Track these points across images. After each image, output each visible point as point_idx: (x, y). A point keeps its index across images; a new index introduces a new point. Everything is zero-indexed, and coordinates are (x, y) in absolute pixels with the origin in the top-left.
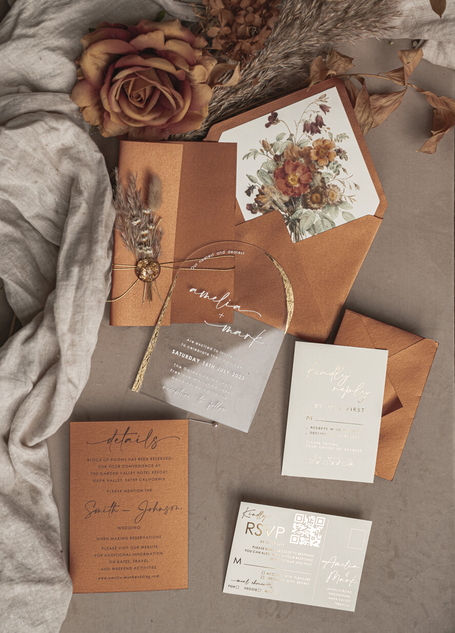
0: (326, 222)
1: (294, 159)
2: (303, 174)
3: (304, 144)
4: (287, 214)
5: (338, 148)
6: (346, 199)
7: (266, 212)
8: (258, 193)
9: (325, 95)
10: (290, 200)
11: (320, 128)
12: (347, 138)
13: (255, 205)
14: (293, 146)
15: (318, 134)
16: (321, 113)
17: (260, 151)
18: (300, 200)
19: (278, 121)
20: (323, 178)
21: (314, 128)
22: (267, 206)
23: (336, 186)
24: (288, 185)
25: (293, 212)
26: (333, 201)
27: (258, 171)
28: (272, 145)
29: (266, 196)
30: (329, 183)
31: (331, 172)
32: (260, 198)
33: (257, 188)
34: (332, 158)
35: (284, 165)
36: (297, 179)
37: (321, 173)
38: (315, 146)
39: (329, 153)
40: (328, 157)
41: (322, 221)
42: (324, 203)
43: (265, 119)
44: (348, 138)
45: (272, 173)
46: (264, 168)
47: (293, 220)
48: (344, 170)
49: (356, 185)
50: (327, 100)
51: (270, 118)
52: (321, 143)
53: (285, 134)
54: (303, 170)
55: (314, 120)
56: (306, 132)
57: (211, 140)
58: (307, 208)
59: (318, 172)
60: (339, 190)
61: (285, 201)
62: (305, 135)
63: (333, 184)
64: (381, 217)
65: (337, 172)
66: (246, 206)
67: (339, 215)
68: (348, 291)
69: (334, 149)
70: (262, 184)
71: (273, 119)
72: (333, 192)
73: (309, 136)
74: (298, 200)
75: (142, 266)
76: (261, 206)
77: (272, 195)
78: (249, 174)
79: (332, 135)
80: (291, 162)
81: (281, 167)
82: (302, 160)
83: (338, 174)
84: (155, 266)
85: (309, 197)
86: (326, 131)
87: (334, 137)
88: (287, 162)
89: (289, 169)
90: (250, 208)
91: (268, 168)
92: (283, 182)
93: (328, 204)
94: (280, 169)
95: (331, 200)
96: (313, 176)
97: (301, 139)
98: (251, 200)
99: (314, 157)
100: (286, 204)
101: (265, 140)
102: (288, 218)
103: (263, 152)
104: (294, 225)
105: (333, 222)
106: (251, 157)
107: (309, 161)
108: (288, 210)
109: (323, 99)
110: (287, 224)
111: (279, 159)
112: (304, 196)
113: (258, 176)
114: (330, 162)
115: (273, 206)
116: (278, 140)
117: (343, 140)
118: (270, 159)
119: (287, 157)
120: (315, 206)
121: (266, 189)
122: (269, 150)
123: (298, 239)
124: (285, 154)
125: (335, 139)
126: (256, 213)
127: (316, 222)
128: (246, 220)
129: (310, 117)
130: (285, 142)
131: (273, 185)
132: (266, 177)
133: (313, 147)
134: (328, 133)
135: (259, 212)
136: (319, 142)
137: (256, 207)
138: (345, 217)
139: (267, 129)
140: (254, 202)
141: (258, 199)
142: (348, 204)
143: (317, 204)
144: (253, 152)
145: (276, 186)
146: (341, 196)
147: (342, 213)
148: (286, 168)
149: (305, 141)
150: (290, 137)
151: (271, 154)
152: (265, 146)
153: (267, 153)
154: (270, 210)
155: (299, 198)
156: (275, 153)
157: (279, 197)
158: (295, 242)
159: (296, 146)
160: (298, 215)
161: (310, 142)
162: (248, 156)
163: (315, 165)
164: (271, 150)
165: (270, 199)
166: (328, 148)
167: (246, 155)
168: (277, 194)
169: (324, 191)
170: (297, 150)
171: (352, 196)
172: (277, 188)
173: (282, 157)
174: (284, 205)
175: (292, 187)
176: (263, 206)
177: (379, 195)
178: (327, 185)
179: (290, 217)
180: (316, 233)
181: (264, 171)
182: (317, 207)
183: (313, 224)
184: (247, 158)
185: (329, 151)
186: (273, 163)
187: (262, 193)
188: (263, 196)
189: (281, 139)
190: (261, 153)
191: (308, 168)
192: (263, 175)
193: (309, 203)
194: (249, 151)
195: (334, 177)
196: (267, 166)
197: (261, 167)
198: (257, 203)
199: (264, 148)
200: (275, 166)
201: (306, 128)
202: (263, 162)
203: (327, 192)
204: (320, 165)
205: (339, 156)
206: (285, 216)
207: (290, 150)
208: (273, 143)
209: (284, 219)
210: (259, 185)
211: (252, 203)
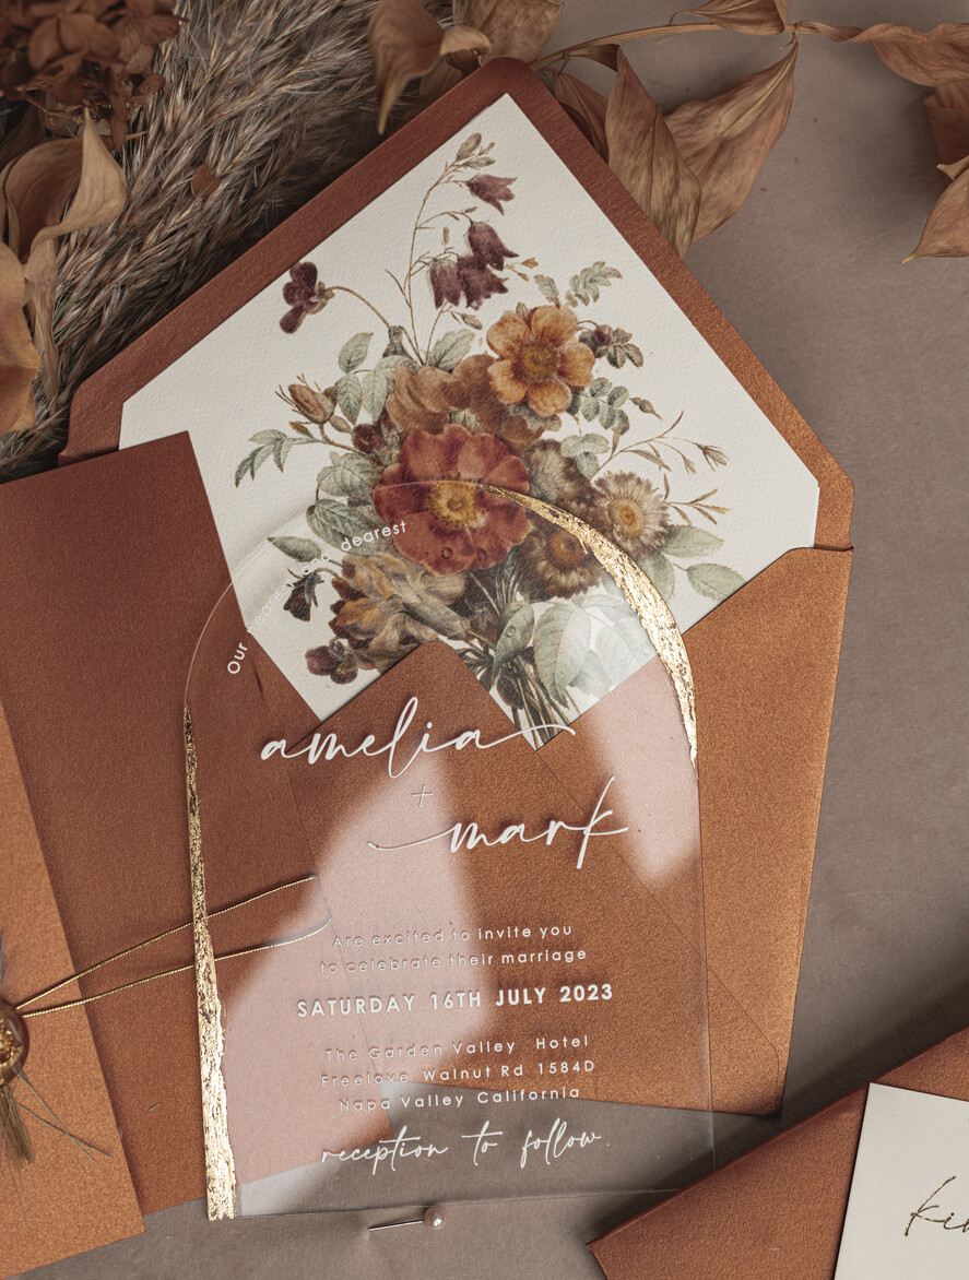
1: (435, 424)
2: (490, 468)
3: (455, 352)
4: (475, 642)
5: (593, 328)
6: (684, 516)
7: (391, 661)
8: (336, 597)
9: (478, 139)
10: (470, 585)
11: (496, 273)
12: (612, 280)
13: (341, 647)
14: (413, 373)
15: (495, 296)
16: (484, 213)
17: (292, 433)
18: (507, 572)
19: (325, 294)
20: (571, 462)
21: (475, 277)
22: (389, 635)
23: (631, 476)
24: (443, 531)
25: (496, 629)
26: (635, 537)
27: (311, 510)
28: (332, 394)
29: (372, 597)
30: (600, 475)
31: (595, 427)
32: (352, 615)
33: (327, 578)
34: (580, 372)
35: (403, 459)
36: (471, 502)
37: (556, 446)
38: (499, 346)
39: (564, 358)
40: (562, 373)
41: (620, 629)
44: (619, 276)
45: (365, 503)
46: (327, 491)
47: (507, 659)
48: (643, 406)
49: (706, 450)
50: (491, 155)
51: (289, 293)
52: (518, 330)
53: (368, 336)
54: (483, 452)
55: (463, 249)
56: (447, 305)
57: (91, 448)
58: (544, 597)
59: (545, 445)
60: (648, 487)
61: (450, 597)
62: (447, 316)
63: (616, 471)
64: (845, 542)
66: (304, 662)
67: (677, 586)
68: (805, 866)
69: (577, 335)
70: (338, 554)
71: (306, 293)
72: (625, 503)
73: (464, 317)
74: (502, 576)
76: (364, 644)
77: (393, 587)
78: (278, 534)
79: (551, 282)
80: (428, 435)
81: (393, 468)
82: (468, 417)
83: (624, 430)
85: (538, 549)
86: (524, 277)
87: (564, 288)
88: (410, 443)
89: (427, 463)
90: (324, 662)
91: (344, 489)
92: (421, 521)
94: (392, 476)
95: (626, 537)
96: (528, 459)
97: (439, 335)
98: (319, 631)
99: (508, 390)
100: (460, 605)
101: (298, 382)
102: (484, 659)
103: (305, 431)
104: (515, 676)
106: (267, 467)
107: (498, 416)
108: (474, 626)
109: (473, 157)
110: (486, 683)
111: (375, 438)
112: (520, 552)
113: (316, 532)
114: (577, 391)
115: (413, 629)
116: (349, 365)
117: (602, 289)
118: (344, 452)
119: (404, 423)
120: (574, 578)
121: (362, 573)
122: (328, 417)
123: (550, 726)
124: (393, 412)
125: (569, 297)
126: (353, 676)
127: (600, 640)
128: (322, 717)
129: (446, 240)
130: (380, 366)
131: (383, 547)
132: (347, 524)
133: (492, 354)
134: (532, 279)
135: (363, 668)
136: (510, 326)
137: (346, 653)
138: (702, 585)
139: (290, 336)
140: (334, 635)
141: (345, 621)
142: (699, 530)
143: (579, 569)
144: (267, 445)
145: (399, 549)
146: (665, 508)
147: (686, 573)
148: (416, 466)
149: (453, 339)
150: (392, 343)
151: (340, 430)
152: (307, 405)
153: (322, 433)
154: (403, 647)
155: (501, 567)
156: (354, 421)
157: (424, 586)
158: (541, 744)
159: (427, 370)
160: (518, 635)
161: (477, 337)
162: (252, 465)
163: (524, 422)
164: (335, 414)
165: (392, 605)
166: (553, 341)
167: (243, 464)
168: (414, 579)
169: (592, 509)
170: (437, 384)
171: (703, 498)
172: (403, 553)
173: (384, 430)
174: (453, 614)
175: (463, 530)
176: (371, 639)
177: (810, 461)
178: (593, 483)
179: (491, 652)
180: (610, 683)
181: (335, 504)
182: (583, 579)
183: (591, 652)
184: (253, 475)
185: (558, 350)
186: (357, 461)
187: (353, 590)
188: (361, 601)
189: (361, 360)
190: (300, 436)
191: (502, 440)
192: (335, 522)
193: (548, 576)
194: (251, 443)
195: (611, 445)
196: (339, 479)
197: (317, 492)
198: (347, 636)
199: (303, 413)
200: (368, 472)
201: (445, 286)
202: (319, 471)
203: (603, 510)
204: (545, 415)
205: (604, 359)
206: (469, 654)
207: (410, 393)
208: (333, 385)
209: (470, 665)
210: (331, 566)
211: (326, 644)
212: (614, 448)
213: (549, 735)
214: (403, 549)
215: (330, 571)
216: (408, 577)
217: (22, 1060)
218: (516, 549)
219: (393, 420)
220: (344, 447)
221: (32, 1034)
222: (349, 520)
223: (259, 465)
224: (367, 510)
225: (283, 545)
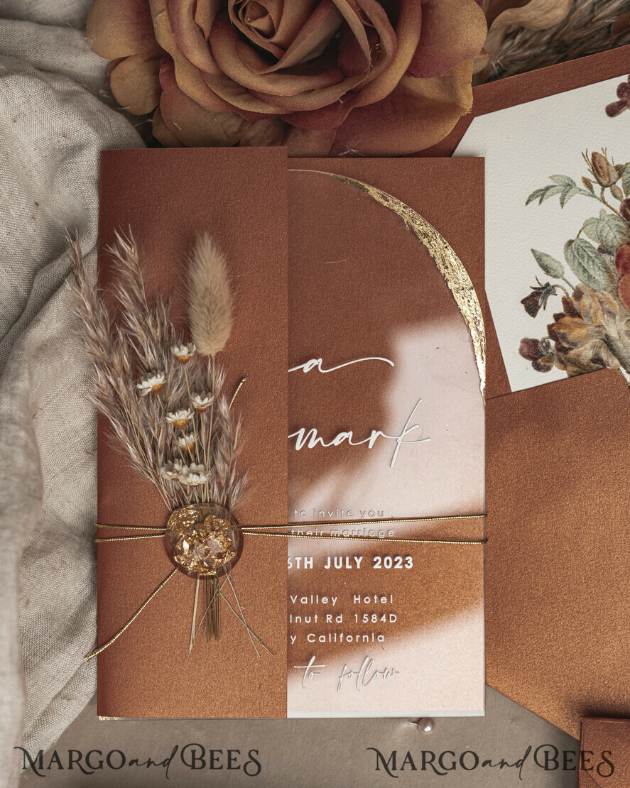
7: (580, 370)
8: (560, 309)
13: (548, 345)
17: (581, 185)
22: (586, 352)
27: (570, 242)
28: (620, 170)
29: (586, 320)
32: (566, 326)
33: (560, 293)
43: (607, 91)
45: (610, 253)
46: (587, 234)
51: (622, 90)
66: (518, 345)
70: (576, 282)
75: (179, 526)
76: (565, 351)
77: (603, 320)
78: (540, 249)
84: (220, 529)
90: (532, 351)
91: (599, 238)
98: (538, 328)
101: (600, 152)
103: (590, 187)
106: (553, 200)
113: (567, 259)
115: (604, 355)
118: (610, 212)
121: (586, 301)
122: (611, 184)
126: (548, 369)
128: (513, 391)
131: (610, 289)
132: (591, 263)
135: (558, 367)
137: (550, 351)
139: (609, 119)
140: (547, 335)
141: (559, 329)
144: (560, 185)
145: (620, 295)
151: (615, 196)
152: (600, 170)
153: (602, 193)
154: (592, 364)
156: (627, 194)
157: (626, 329)
162: (543, 195)
164: (617, 184)
165: (597, 332)
167: (537, 191)
168: (621, 320)
172: (621, 299)
176: (572, 349)
181: (588, 245)
184: (541, 201)
186: (617, 223)
187: (575, 310)
188: (577, 320)
190: (585, 189)
192: (583, 258)
194: (550, 180)
196: (599, 229)
197: (580, 232)
198: (556, 339)
199: (594, 174)
200: (622, 233)
202: (588, 218)
208: (624, 164)
210: (567, 287)
211: (539, 338)
214: (623, 296)
215: (564, 290)
216: (617, 317)
217: (234, 563)
220: (613, 209)
221: (245, 547)
222: (593, 261)
223: (549, 197)
224: (609, 259)
225: (540, 259)
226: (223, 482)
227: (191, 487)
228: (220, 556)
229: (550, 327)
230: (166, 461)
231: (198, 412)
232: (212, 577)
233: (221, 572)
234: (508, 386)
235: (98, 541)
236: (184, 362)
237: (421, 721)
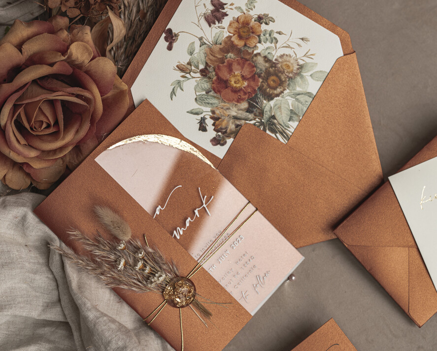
0: (302, 98)
1: (222, 61)
2: (242, 68)
3: (220, 38)
4: (257, 119)
5: (257, 16)
6: (303, 60)
7: (235, 134)
8: (212, 122)
10: (249, 103)
11: (223, 11)
13: (219, 135)
14: (210, 49)
15: (225, 18)
17: (182, 79)
18: (259, 96)
19: (177, 35)
20: (265, 57)
21: (217, 14)
22: (232, 127)
23: (284, 54)
24: (236, 91)
25: (261, 114)
26: (292, 72)
27: (196, 99)
28: (189, 64)
29: (223, 118)
30: (275, 58)
31: (268, 44)
32: (219, 125)
33: (208, 117)
34: (258, 30)
35: (217, 75)
36: (241, 79)
37: (259, 54)
38: (232, 31)
39: (252, 28)
40: (253, 33)
41: (297, 100)
42: (285, 81)
43: (162, 43)
45: (211, 91)
46: (199, 92)
47: (268, 121)
48: (280, 33)
49: (302, 39)
51: (166, 39)
52: (236, 25)
53: (193, 43)
54: (239, 64)
55: (211, 8)
56: (213, 25)
58: (272, 99)
60: (290, 56)
61: (245, 109)
62: (214, 29)
63: (279, 55)
64: (352, 51)
65: (274, 41)
66: (210, 144)
67: (309, 81)
68: (374, 148)
69: (253, 20)
70: (209, 109)
71: (171, 37)
72: (285, 63)
73: (219, 27)
74: (258, 98)
75: (170, 296)
76: (226, 132)
77: (228, 112)
78: (189, 110)
79: (240, 8)
80: (221, 65)
81: (215, 78)
82: (231, 55)
83: (277, 42)
84: (182, 284)
85: (265, 86)
86: (232, 9)
87: (244, 8)
88: (217, 69)
89: (224, 74)
90: (216, 141)
91: (203, 90)
92: (228, 91)
93: (290, 78)
94: (216, 80)
95: (289, 73)
96: (252, 61)
97: (213, 35)
98: (211, 133)
99: (239, 43)
100: (248, 110)
101: (178, 64)
102: (262, 123)
103: (186, 77)
104: (272, 125)
105: (309, 93)
106: (178, 91)
107: (238, 51)
108: (255, 115)
110: (265, 130)
111: (206, 71)
112: (260, 88)
113: (200, 105)
114: (259, 36)
115: (238, 122)
116: (191, 53)
117: (255, 4)
118: (198, 79)
119: (213, 64)
120: (279, 90)
121: (217, 112)
122: (191, 71)
123: (287, 136)
124: (209, 62)
125: (247, 10)
126: (225, 142)
127: (292, 106)
128: (222, 158)
129: (205, 7)
130: (200, 50)
131: (221, 102)
133: (231, 35)
134: (234, 9)
135: (228, 139)
136: (233, 25)
137: (221, 136)
138: (316, 79)
139: (171, 51)
140: (216, 133)
141: (218, 127)
142: (309, 63)
143: (279, 87)
144: (176, 85)
145: (225, 101)
146: (297, 60)
147: (310, 77)
148: (220, 75)
149: (218, 35)
150: (201, 42)
151: (195, 73)
152: (183, 69)
153: (191, 76)
154: (237, 128)
155: (256, 95)
156: (198, 69)
157: (237, 109)
158: (287, 142)
159: (214, 46)
160: (269, 113)
161: (225, 31)
162: (174, 93)
163: (247, 51)
164: (192, 69)
165: (229, 118)
166: (247, 24)
167: (171, 93)
168: (233, 108)
169: (276, 68)
170: (218, 49)
171: (307, 53)
172: (227, 102)
173: (208, 68)
174: (248, 114)
175: (241, 89)
176: (227, 130)
177: (333, 31)
178: (274, 60)
179: (263, 121)
180: (300, 116)
181: (202, 95)
182: (281, 90)
183: (291, 110)
184: (175, 95)
185: (249, 26)
186: (204, 80)
187: (217, 118)
188: (220, 120)
189: (194, 50)
190: (185, 79)
191: (243, 58)
192: (204, 100)
193: (271, 92)
194: (171, 86)
195: (275, 48)
196: (200, 87)
197: (196, 93)
198: (220, 131)
199: (183, 72)
200: (208, 82)
201: (210, 21)
202: (194, 87)
203: (279, 67)
204: (253, 46)
205: (263, 24)
206: (257, 124)
207: (211, 55)
208: (189, 61)
209: (258, 127)
210: (208, 113)
211: (215, 136)
212: (276, 48)
213: (288, 138)
215: (208, 115)
216: (231, 108)
217: (195, 290)
218: (259, 88)
219: (210, 64)
220: (199, 77)
221: (193, 281)
222: (208, 98)
223: (176, 92)
224: (212, 93)
225: (191, 112)
226: (169, 270)
227: (162, 282)
228: (190, 292)
229: (214, 130)
230: (146, 282)
231: (143, 259)
232: (193, 300)
233: (194, 296)
234: (219, 159)
235: (149, 324)
236: (125, 249)
237: (289, 278)
